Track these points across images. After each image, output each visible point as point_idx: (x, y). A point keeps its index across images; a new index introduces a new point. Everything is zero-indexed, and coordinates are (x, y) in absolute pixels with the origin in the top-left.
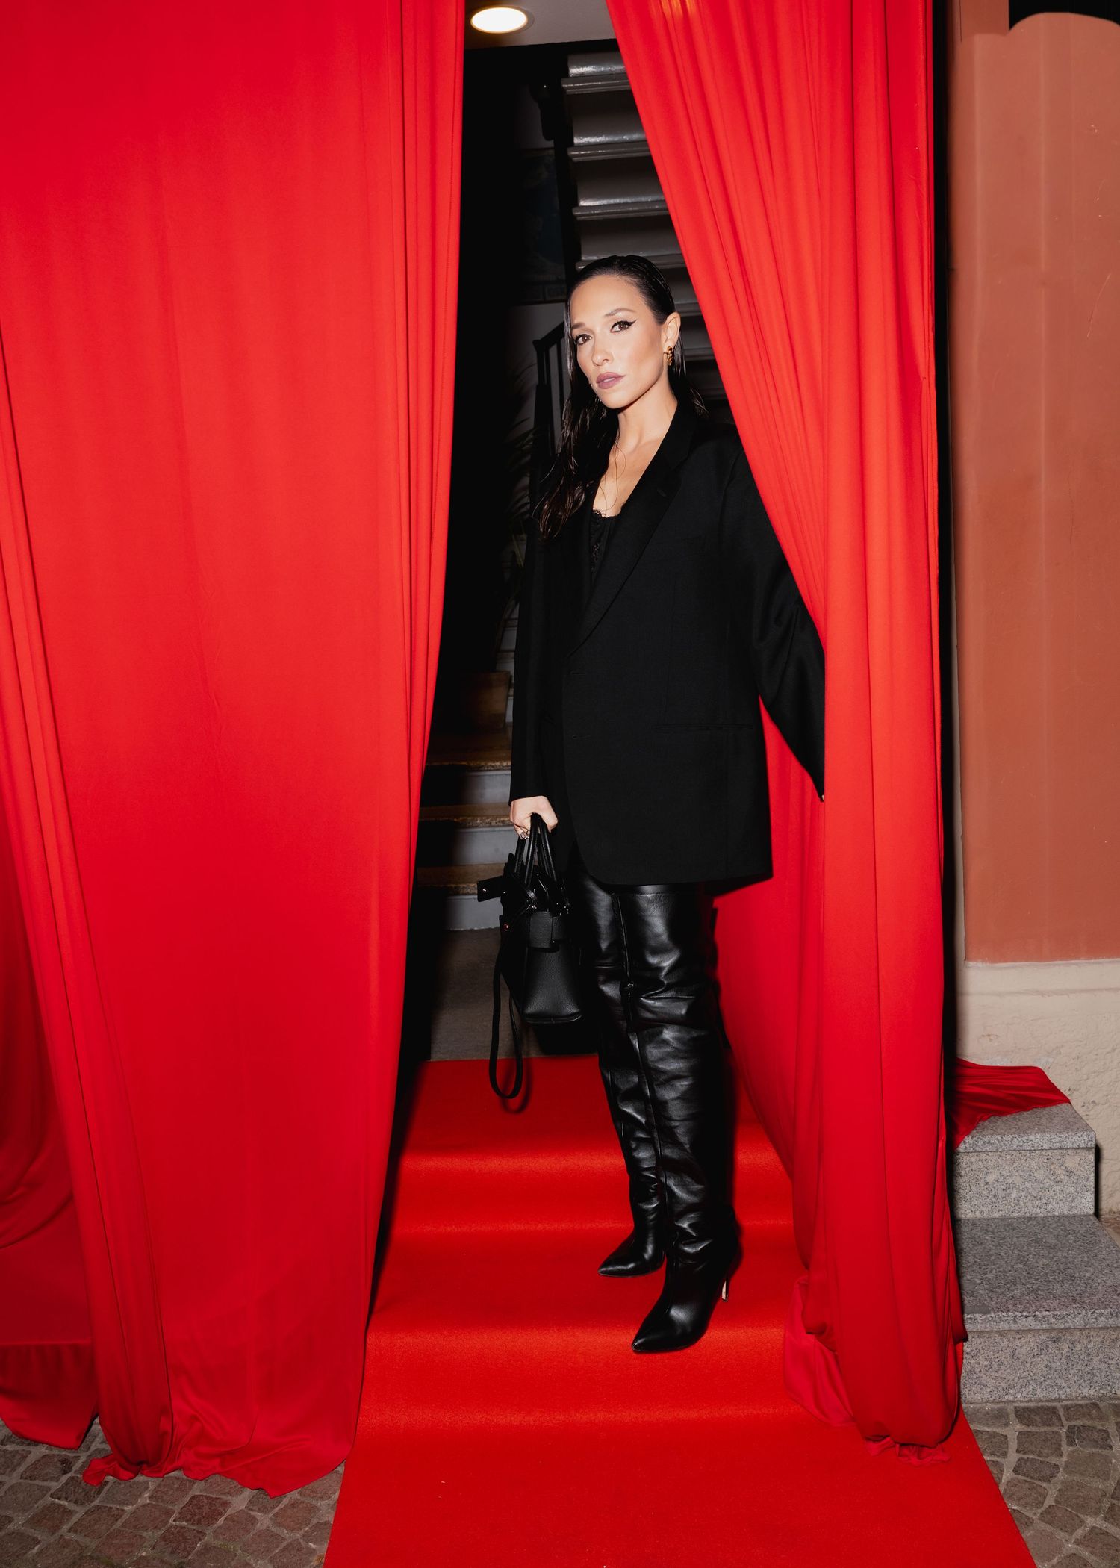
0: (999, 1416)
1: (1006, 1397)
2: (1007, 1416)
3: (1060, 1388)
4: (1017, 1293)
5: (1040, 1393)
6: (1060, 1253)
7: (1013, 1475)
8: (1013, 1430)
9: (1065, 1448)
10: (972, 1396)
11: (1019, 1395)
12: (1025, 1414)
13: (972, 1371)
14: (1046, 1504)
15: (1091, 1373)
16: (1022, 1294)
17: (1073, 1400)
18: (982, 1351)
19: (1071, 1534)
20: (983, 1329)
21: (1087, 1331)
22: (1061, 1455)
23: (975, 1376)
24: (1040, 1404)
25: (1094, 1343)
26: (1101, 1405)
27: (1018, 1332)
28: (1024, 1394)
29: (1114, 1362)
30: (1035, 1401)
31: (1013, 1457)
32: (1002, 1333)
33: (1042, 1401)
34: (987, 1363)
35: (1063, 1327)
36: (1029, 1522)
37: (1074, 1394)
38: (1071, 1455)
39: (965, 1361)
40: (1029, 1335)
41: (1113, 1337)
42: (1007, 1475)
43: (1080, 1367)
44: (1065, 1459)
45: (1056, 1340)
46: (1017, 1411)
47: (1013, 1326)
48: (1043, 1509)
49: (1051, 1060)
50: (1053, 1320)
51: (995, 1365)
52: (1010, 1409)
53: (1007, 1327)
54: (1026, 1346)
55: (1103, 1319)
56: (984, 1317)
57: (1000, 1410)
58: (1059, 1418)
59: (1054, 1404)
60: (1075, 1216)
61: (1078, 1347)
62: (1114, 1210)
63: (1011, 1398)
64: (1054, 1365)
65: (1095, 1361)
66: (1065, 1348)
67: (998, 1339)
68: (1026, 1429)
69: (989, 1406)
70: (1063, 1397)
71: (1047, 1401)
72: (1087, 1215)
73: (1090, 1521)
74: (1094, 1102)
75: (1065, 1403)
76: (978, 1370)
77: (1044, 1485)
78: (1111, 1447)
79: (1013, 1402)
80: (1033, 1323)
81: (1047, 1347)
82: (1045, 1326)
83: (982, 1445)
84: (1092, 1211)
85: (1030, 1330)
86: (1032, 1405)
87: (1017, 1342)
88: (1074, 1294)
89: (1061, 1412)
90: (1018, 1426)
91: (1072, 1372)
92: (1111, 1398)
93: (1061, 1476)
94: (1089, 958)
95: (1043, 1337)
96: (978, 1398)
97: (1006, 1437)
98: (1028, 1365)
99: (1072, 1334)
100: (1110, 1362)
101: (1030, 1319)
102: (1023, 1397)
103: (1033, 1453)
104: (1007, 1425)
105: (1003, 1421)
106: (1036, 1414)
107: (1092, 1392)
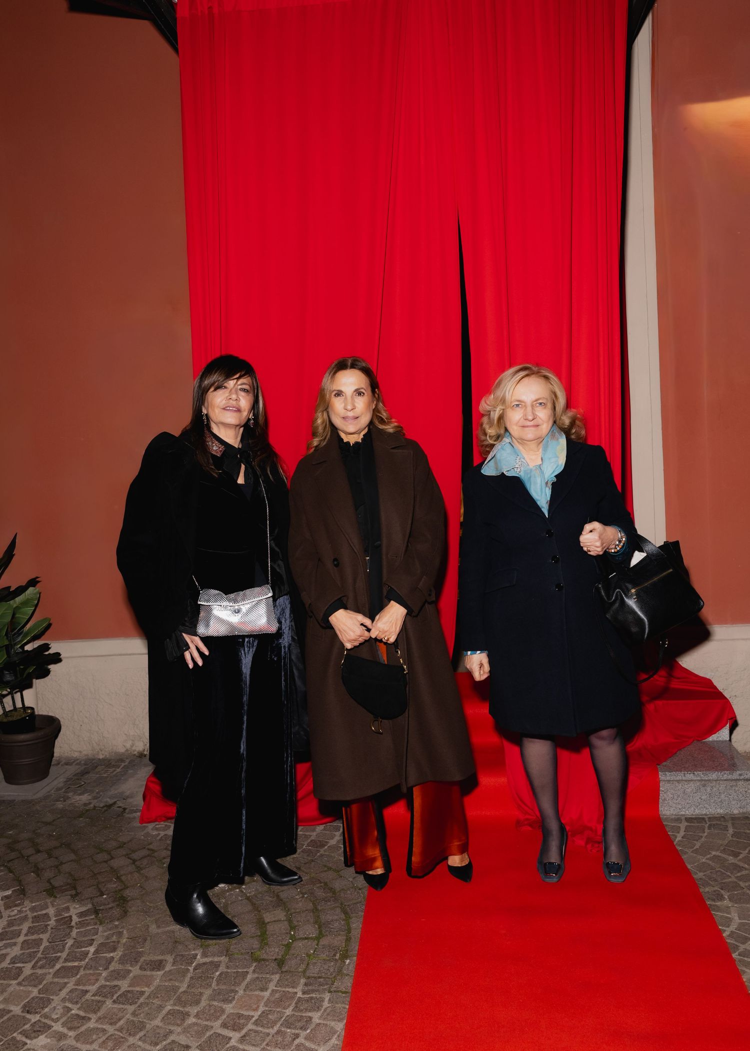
0: (678, 820)
1: (681, 813)
2: (682, 820)
3: (707, 809)
4: (687, 766)
5: (697, 812)
6: (709, 754)
7: (681, 839)
8: (683, 825)
9: (707, 830)
10: (665, 812)
11: (687, 812)
12: (689, 820)
13: (665, 800)
14: (695, 848)
15: (721, 802)
16: (689, 766)
17: (713, 815)
18: (669, 790)
19: (704, 857)
20: (669, 779)
21: (718, 782)
22: (704, 832)
23: (666, 802)
24: (697, 816)
25: (722, 787)
26: (726, 817)
27: (686, 781)
28: (690, 811)
29: (732, 797)
30: (695, 815)
31: (682, 833)
32: (678, 781)
33: (698, 815)
34: (672, 796)
35: (707, 779)
36: (686, 853)
37: (713, 812)
38: (708, 833)
39: (661, 795)
40: (692, 783)
41: (731, 784)
42: (679, 838)
43: (716, 799)
44: (706, 834)
45: (704, 786)
46: (686, 818)
47: (684, 778)
48: (693, 849)
49: (713, 674)
50: (702, 776)
51: (676, 797)
52: (683, 818)
53: (680, 778)
54: (690, 788)
55: (725, 775)
56: (670, 773)
57: (678, 818)
58: (705, 821)
59: (704, 817)
60: (720, 741)
61: (715, 789)
62: (747, 751)
63: (684, 813)
64: (703, 797)
65: (723, 796)
66: (709, 789)
67: (677, 784)
68: (689, 824)
69: (673, 817)
70: (708, 813)
71: (700, 815)
72: (726, 741)
73: (714, 853)
74: (735, 696)
75: (709, 816)
76: (667, 799)
77: (695, 842)
78: (728, 831)
79: (684, 815)
80: (693, 777)
81: (700, 789)
82: (699, 778)
83: (667, 829)
84: (728, 739)
85: (692, 780)
86: (694, 817)
87: (686, 786)
88: (714, 766)
89: (707, 819)
90: (686, 824)
91: (712, 801)
92: (731, 815)
93: (703, 839)
94: (733, 624)
95: (698, 784)
96: (668, 813)
97: (680, 827)
98: (691, 797)
99: (711, 783)
100: (730, 797)
101: (692, 774)
102: (689, 812)
103: (692, 832)
104: (680, 823)
105: (679, 821)
106: (695, 820)
107: (721, 811)
